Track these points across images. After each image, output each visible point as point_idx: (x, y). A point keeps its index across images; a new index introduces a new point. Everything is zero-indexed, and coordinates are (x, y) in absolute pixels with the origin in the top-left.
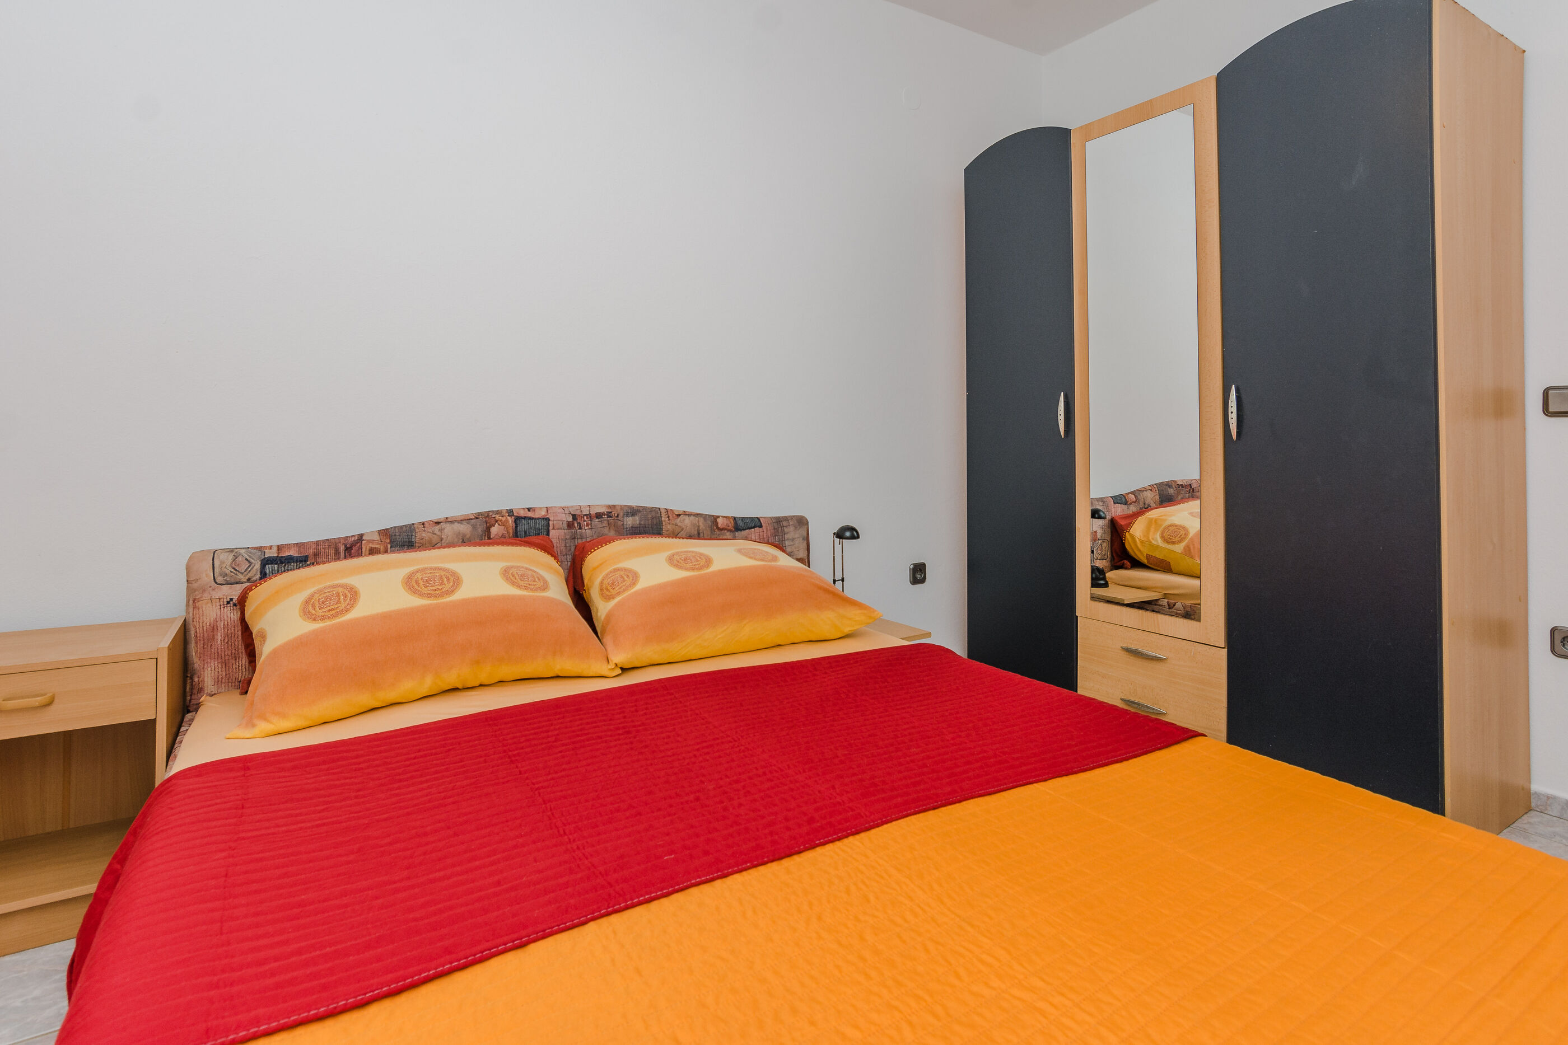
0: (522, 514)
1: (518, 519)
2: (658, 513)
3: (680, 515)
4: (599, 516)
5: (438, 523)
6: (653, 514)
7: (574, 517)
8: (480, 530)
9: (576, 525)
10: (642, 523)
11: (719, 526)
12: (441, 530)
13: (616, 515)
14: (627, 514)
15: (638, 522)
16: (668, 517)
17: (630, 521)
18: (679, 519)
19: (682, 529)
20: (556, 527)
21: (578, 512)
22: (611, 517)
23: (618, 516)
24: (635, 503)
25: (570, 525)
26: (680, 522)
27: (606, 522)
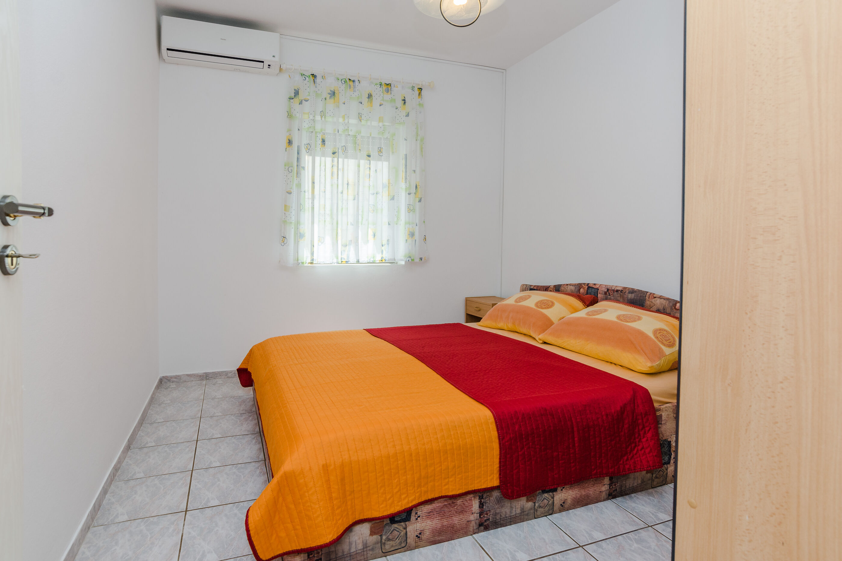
0: (591, 286)
1: (589, 287)
2: (645, 294)
3: (656, 297)
4: (617, 291)
5: (567, 285)
6: (642, 295)
7: (608, 290)
8: (577, 289)
9: (608, 293)
10: (635, 298)
11: (676, 308)
12: (567, 287)
13: (624, 292)
14: (629, 293)
15: (633, 297)
16: (649, 297)
17: (631, 296)
18: (654, 299)
19: (655, 305)
20: (600, 293)
21: (610, 288)
22: (622, 292)
23: (625, 293)
24: (636, 287)
25: (605, 293)
26: (654, 301)
27: (619, 294)
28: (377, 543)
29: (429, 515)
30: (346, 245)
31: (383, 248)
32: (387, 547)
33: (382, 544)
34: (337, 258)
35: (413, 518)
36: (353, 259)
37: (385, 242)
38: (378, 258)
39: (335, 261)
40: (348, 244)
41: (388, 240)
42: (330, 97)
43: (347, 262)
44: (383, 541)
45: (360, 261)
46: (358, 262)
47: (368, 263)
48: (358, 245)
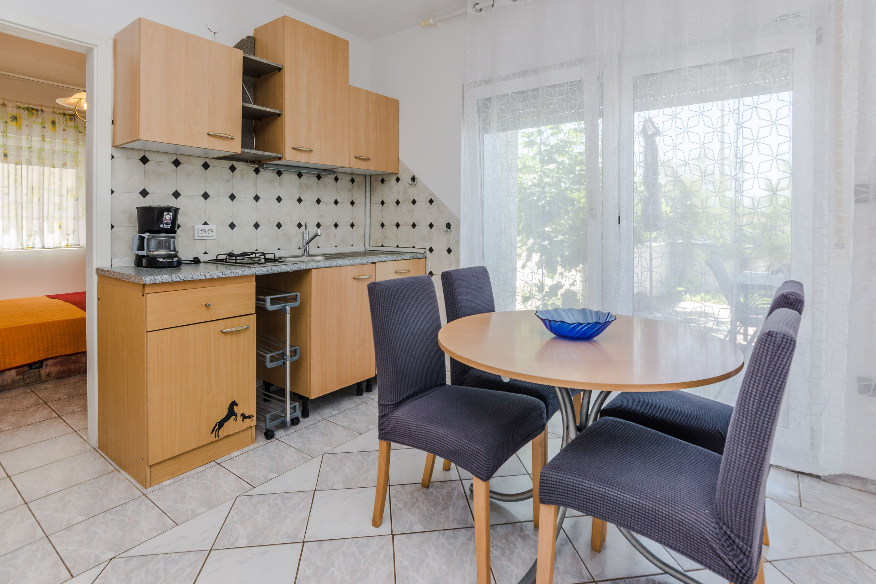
28: (21, 379)
29: (54, 365)
30: (32, 236)
31: (68, 237)
32: (28, 381)
33: (24, 379)
34: (22, 245)
35: (44, 366)
36: (38, 245)
37: (70, 231)
38: (64, 244)
39: (20, 247)
40: (33, 234)
41: (74, 231)
42: (12, 121)
43: (32, 248)
44: (25, 378)
45: (46, 247)
46: (43, 247)
47: (54, 248)
48: (43, 235)
